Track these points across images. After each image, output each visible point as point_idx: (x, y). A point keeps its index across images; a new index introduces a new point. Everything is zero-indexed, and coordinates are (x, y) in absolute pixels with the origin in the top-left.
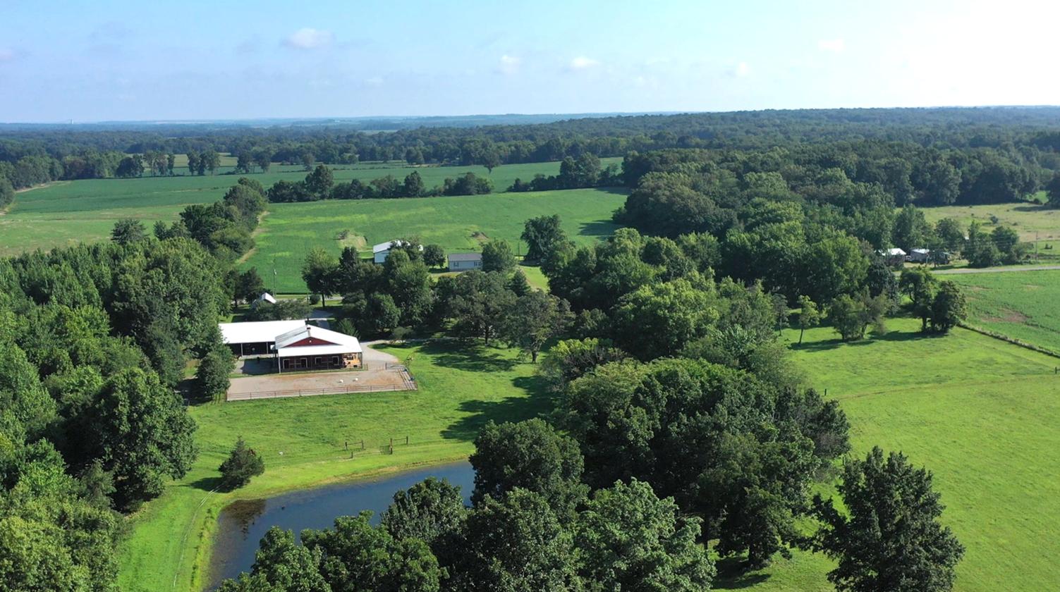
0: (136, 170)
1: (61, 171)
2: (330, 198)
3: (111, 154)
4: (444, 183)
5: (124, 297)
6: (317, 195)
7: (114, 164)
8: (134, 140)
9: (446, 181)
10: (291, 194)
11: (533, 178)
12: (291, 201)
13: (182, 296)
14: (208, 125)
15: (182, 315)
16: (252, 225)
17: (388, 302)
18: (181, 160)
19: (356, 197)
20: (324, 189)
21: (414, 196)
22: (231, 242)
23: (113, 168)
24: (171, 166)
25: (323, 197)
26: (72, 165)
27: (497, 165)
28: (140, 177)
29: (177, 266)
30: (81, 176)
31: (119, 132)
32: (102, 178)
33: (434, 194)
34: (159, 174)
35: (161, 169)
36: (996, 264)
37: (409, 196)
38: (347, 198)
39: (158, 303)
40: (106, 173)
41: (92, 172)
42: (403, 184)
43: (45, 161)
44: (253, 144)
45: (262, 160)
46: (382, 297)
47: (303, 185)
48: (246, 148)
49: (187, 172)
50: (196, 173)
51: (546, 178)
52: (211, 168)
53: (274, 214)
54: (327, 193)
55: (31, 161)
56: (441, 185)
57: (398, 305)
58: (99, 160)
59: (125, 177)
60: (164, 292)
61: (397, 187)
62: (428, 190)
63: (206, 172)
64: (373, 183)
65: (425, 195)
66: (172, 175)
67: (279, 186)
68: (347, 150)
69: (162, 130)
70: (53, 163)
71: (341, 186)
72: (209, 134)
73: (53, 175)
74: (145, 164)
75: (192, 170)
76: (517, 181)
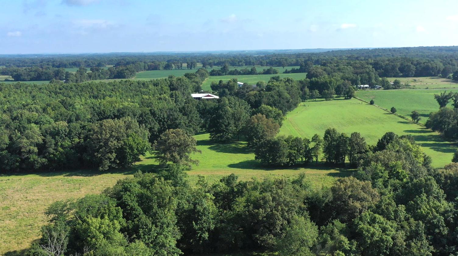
0: (170, 68)
1: (147, 67)
2: (228, 75)
3: (162, 62)
4: (263, 70)
5: (173, 85)
6: (224, 74)
7: (163, 65)
8: (168, 58)
9: (264, 70)
10: (216, 73)
11: (291, 69)
12: (216, 75)
13: (184, 86)
14: (195, 53)
15: (183, 90)
16: (203, 80)
17: (227, 90)
18: (185, 65)
19: (236, 74)
20: (226, 72)
21: (253, 74)
22: (196, 82)
23: (163, 67)
24: (181, 66)
25: (226, 75)
26: (151, 65)
27: (286, 66)
28: (172, 70)
29: (183, 80)
30: (153, 69)
31: (162, 55)
32: (160, 70)
33: (260, 74)
34: (177, 69)
35: (178, 67)
36: (391, 89)
37: (252, 74)
38: (233, 75)
39: (179, 87)
40: (161, 68)
41: (157, 68)
42: (250, 71)
43: (142, 64)
44: (210, 60)
45: (211, 65)
46: (225, 89)
47: (220, 71)
48: (207, 61)
49: (187, 68)
50: (189, 68)
51: (296, 69)
52: (194, 67)
53: (210, 78)
54: (227, 73)
55: (139, 64)
56: (262, 71)
57: (229, 91)
58: (159, 64)
59: (167, 70)
60: (180, 85)
61: (249, 71)
62: (258, 73)
63: (193, 68)
64: (241, 70)
65: (257, 74)
66: (182, 69)
67: (213, 71)
68: (241, 62)
69: (178, 54)
70: (145, 65)
71: (231, 71)
72: (196, 56)
73: (145, 69)
74: (173, 66)
75: (188, 68)
76: (286, 70)
